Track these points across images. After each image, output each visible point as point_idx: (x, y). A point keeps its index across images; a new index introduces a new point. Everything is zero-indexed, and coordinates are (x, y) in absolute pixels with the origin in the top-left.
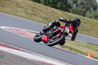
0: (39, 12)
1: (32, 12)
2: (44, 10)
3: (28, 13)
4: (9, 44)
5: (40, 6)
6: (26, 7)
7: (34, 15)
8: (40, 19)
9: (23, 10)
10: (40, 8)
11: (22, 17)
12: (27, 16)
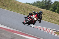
0: (55, 17)
1: (50, 17)
2: (58, 16)
3: (48, 18)
4: (36, 36)
5: (55, 14)
6: (47, 14)
7: (52, 19)
8: (55, 22)
9: (45, 16)
10: (55, 15)
11: (44, 20)
12: (47, 20)
